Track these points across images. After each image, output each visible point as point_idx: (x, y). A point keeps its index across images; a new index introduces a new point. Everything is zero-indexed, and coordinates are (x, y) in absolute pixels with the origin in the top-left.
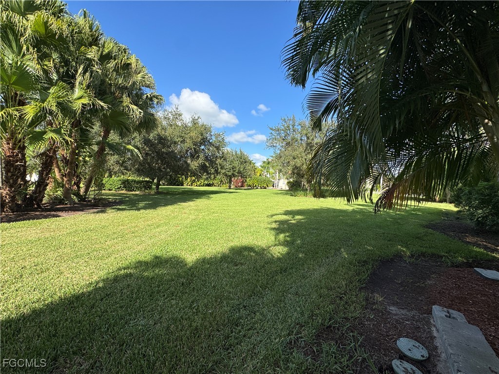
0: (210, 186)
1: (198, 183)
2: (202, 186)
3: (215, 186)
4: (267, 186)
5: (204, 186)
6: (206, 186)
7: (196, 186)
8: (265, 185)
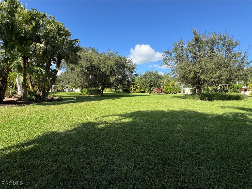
0: (144, 92)
1: (137, 91)
2: (139, 92)
3: (146, 92)
4: (176, 92)
5: (140, 92)
6: (141, 92)
7: (136, 92)
8: (175, 92)
